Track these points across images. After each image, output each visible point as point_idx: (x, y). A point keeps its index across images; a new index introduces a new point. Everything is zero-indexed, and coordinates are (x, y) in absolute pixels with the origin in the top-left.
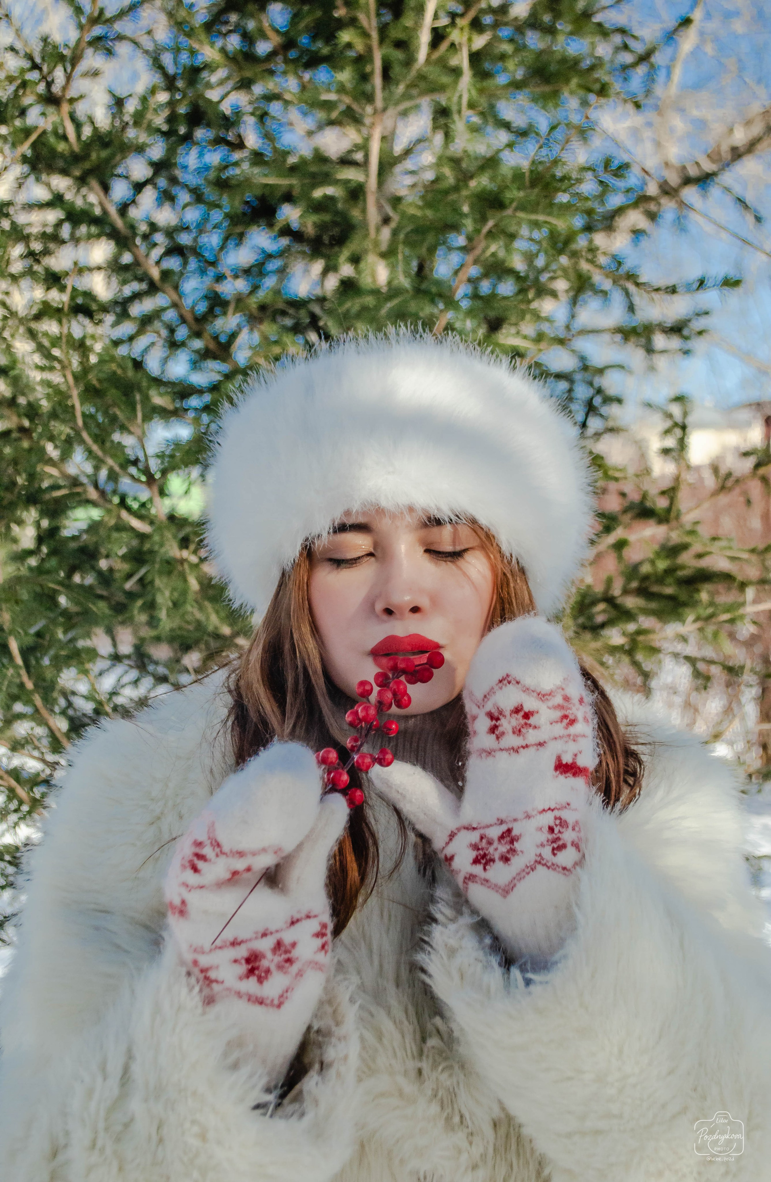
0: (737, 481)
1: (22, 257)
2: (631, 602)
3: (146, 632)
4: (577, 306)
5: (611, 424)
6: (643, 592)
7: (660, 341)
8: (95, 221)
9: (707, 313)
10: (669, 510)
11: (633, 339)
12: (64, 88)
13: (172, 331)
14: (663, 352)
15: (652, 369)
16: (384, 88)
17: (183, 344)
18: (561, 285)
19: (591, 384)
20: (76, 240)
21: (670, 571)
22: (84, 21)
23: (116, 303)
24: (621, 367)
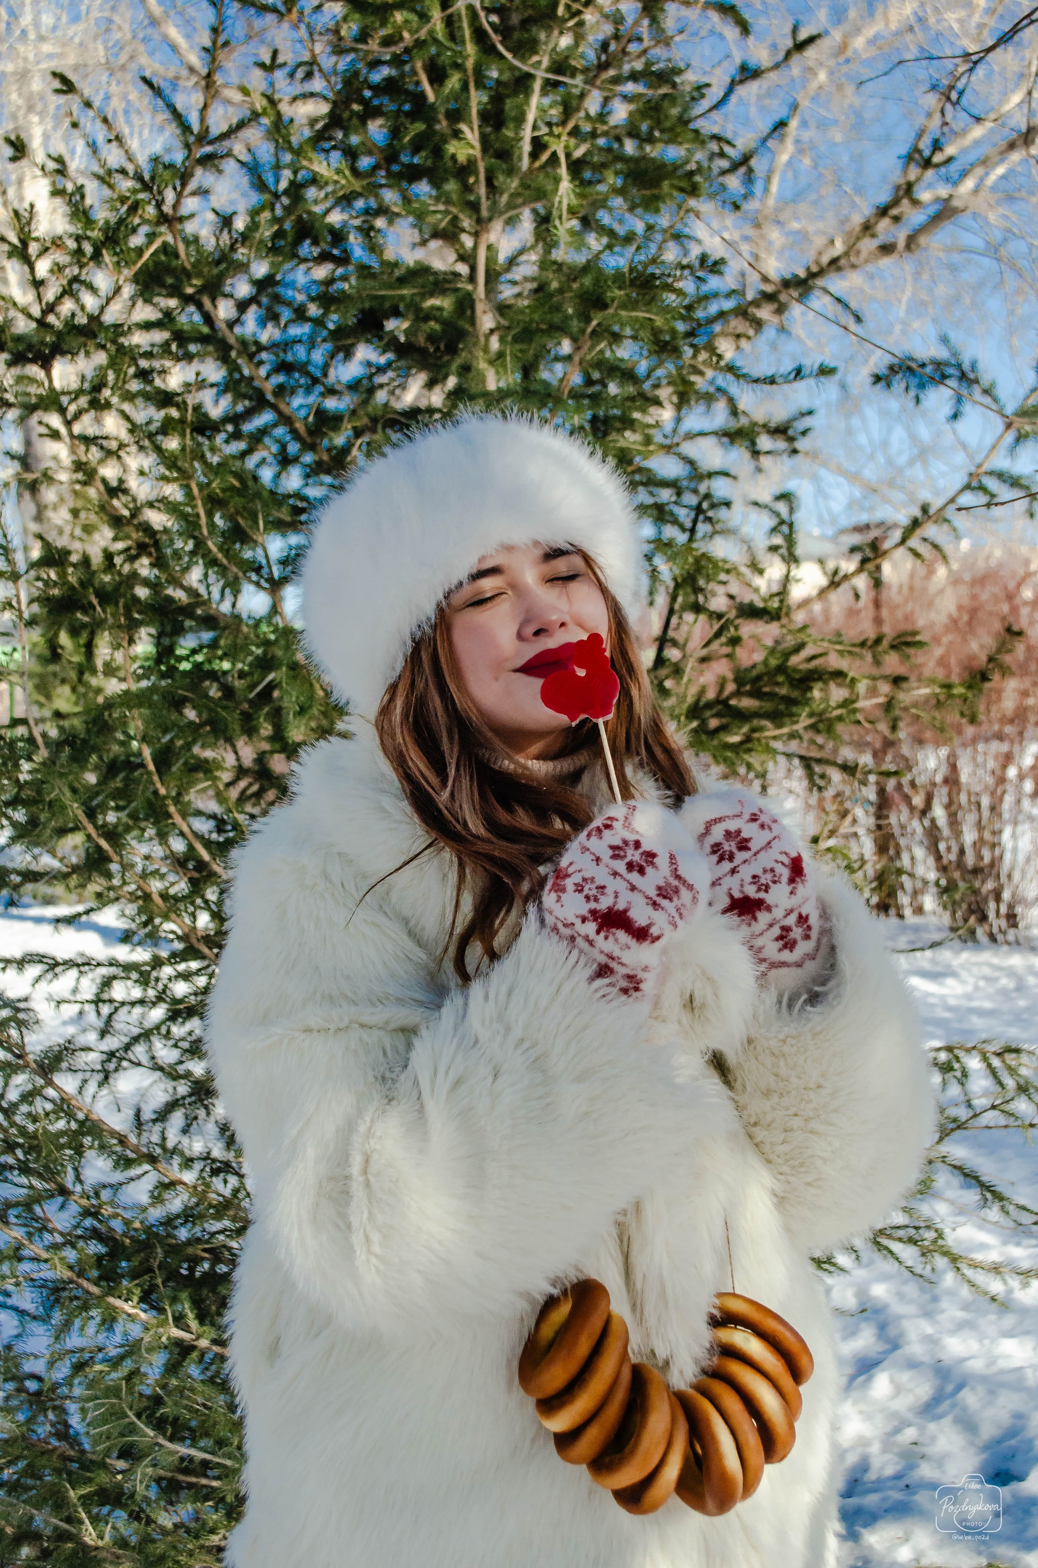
0: (846, 577)
1: (136, 376)
2: (747, 703)
3: (266, 746)
4: (684, 411)
5: (718, 527)
6: (756, 694)
7: (765, 442)
8: (203, 339)
9: (810, 413)
10: (780, 609)
11: (738, 441)
12: (175, 206)
13: (284, 447)
14: (768, 453)
15: (759, 470)
16: (488, 198)
17: (296, 460)
18: (664, 393)
19: (695, 491)
20: (189, 357)
21: (782, 669)
22: (192, 139)
23: (226, 419)
24: (726, 474)
